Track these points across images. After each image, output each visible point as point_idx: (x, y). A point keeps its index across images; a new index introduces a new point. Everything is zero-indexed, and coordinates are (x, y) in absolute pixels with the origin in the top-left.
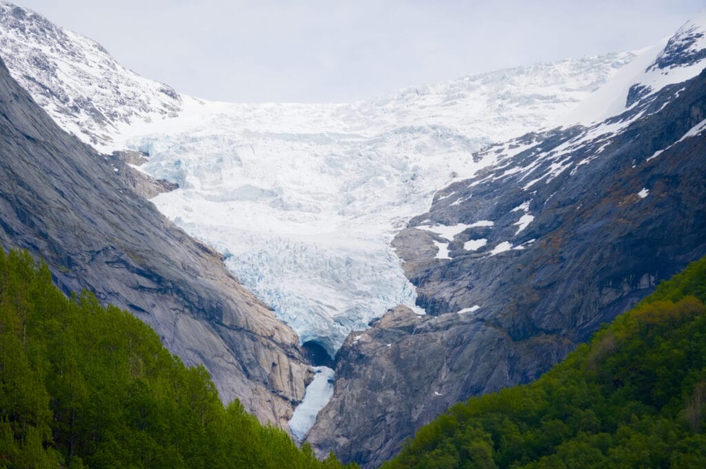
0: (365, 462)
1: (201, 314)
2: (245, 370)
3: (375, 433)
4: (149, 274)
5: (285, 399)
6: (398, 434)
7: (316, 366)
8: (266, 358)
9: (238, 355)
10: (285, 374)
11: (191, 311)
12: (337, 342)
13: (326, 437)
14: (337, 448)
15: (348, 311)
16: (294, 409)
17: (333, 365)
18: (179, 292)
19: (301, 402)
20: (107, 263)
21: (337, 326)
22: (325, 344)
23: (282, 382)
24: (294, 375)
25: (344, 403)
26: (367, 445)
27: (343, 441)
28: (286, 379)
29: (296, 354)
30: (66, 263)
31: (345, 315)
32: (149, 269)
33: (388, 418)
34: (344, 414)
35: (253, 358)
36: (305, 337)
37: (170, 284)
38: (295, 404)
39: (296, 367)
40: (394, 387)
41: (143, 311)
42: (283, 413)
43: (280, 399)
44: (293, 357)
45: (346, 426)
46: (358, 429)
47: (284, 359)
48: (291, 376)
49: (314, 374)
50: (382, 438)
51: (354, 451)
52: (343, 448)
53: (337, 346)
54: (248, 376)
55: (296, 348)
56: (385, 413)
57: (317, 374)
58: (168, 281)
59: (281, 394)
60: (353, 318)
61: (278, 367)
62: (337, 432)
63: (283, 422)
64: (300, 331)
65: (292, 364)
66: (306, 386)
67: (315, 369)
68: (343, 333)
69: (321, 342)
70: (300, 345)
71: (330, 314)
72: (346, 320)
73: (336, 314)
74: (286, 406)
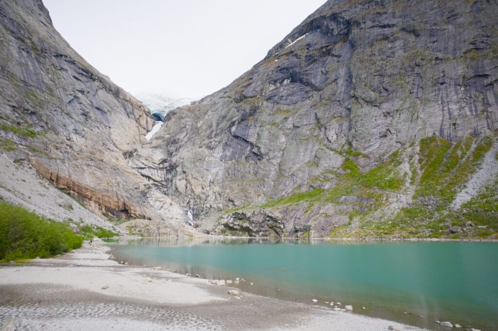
0: (177, 143)
1: (110, 92)
2: (128, 115)
3: (181, 132)
4: (87, 71)
5: (144, 128)
6: (192, 133)
8: (137, 113)
9: (125, 109)
10: (145, 120)
11: (106, 90)
13: (160, 135)
14: (165, 138)
15: (169, 105)
16: (147, 133)
17: (163, 122)
18: (100, 81)
19: (151, 131)
20: (66, 61)
21: (165, 109)
22: (161, 115)
23: (143, 122)
26: (178, 137)
27: (167, 136)
28: (145, 122)
29: (149, 115)
30: (40, 51)
32: (87, 70)
33: (187, 126)
35: (132, 111)
36: (153, 111)
37: (96, 78)
38: (148, 131)
39: (149, 119)
40: (189, 117)
41: (80, 81)
42: (143, 133)
43: (142, 128)
45: (169, 131)
46: (174, 131)
47: (144, 115)
48: (147, 122)
50: (184, 134)
51: (172, 139)
52: (167, 138)
53: (165, 115)
54: (129, 117)
55: (150, 113)
56: (186, 125)
57: (157, 124)
58: (96, 76)
59: (142, 126)
61: (142, 117)
62: (165, 133)
63: (143, 136)
64: (151, 109)
65: (148, 118)
66: (153, 126)
67: (157, 122)
68: (167, 111)
69: (159, 114)
70: (152, 114)
71: (162, 105)
72: (169, 107)
73: (165, 106)
74: (144, 131)
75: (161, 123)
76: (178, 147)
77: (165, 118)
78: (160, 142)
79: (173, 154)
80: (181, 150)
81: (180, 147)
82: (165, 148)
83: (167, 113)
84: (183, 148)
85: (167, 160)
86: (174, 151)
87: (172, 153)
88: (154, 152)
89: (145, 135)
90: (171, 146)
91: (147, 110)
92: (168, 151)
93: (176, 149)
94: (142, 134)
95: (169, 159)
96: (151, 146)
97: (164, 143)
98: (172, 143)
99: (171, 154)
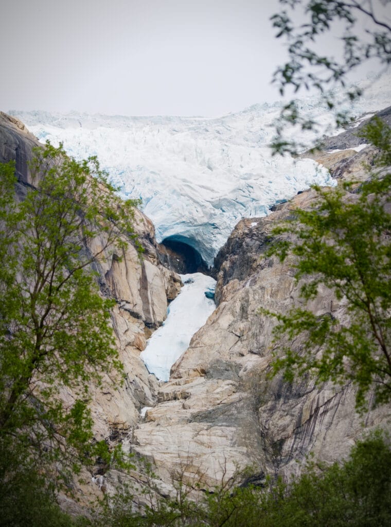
0: (299, 396)
5: (135, 315)
7: (184, 273)
8: (102, 247)
10: (135, 276)
12: (219, 236)
13: (218, 357)
14: (241, 373)
15: (234, 191)
16: (149, 335)
19: (161, 324)
21: (218, 212)
22: (198, 242)
24: (149, 279)
25: (247, 301)
27: (251, 362)
28: (135, 286)
29: (152, 249)
31: (231, 197)
34: (250, 318)
36: (166, 228)
38: (150, 326)
39: (152, 269)
42: (131, 337)
43: (127, 315)
44: (146, 252)
45: (255, 336)
47: (132, 252)
48: (144, 280)
49: (182, 285)
52: (253, 372)
53: (219, 242)
55: (151, 241)
57: (186, 286)
59: (128, 306)
60: (242, 200)
61: (122, 264)
62: (238, 348)
63: (132, 351)
64: (157, 219)
65: (146, 262)
66: (169, 301)
67: (184, 277)
68: (228, 222)
69: (192, 239)
70: (158, 240)
71: (205, 196)
72: (233, 204)
73: (216, 196)
74: (136, 328)
75: (203, 282)
76: (306, 415)
77: (222, 255)
78: (222, 389)
79: (287, 447)
80: (318, 427)
81: (314, 415)
82: (250, 419)
83: (227, 233)
84: (327, 418)
85: (261, 476)
86: (290, 429)
87: (282, 442)
88: (205, 439)
89: (139, 349)
90: (272, 410)
91: (139, 228)
92: (263, 435)
93: (298, 425)
94: (129, 344)
95: (270, 470)
96: (188, 414)
97: (244, 395)
98: (278, 397)
99: (278, 446)
